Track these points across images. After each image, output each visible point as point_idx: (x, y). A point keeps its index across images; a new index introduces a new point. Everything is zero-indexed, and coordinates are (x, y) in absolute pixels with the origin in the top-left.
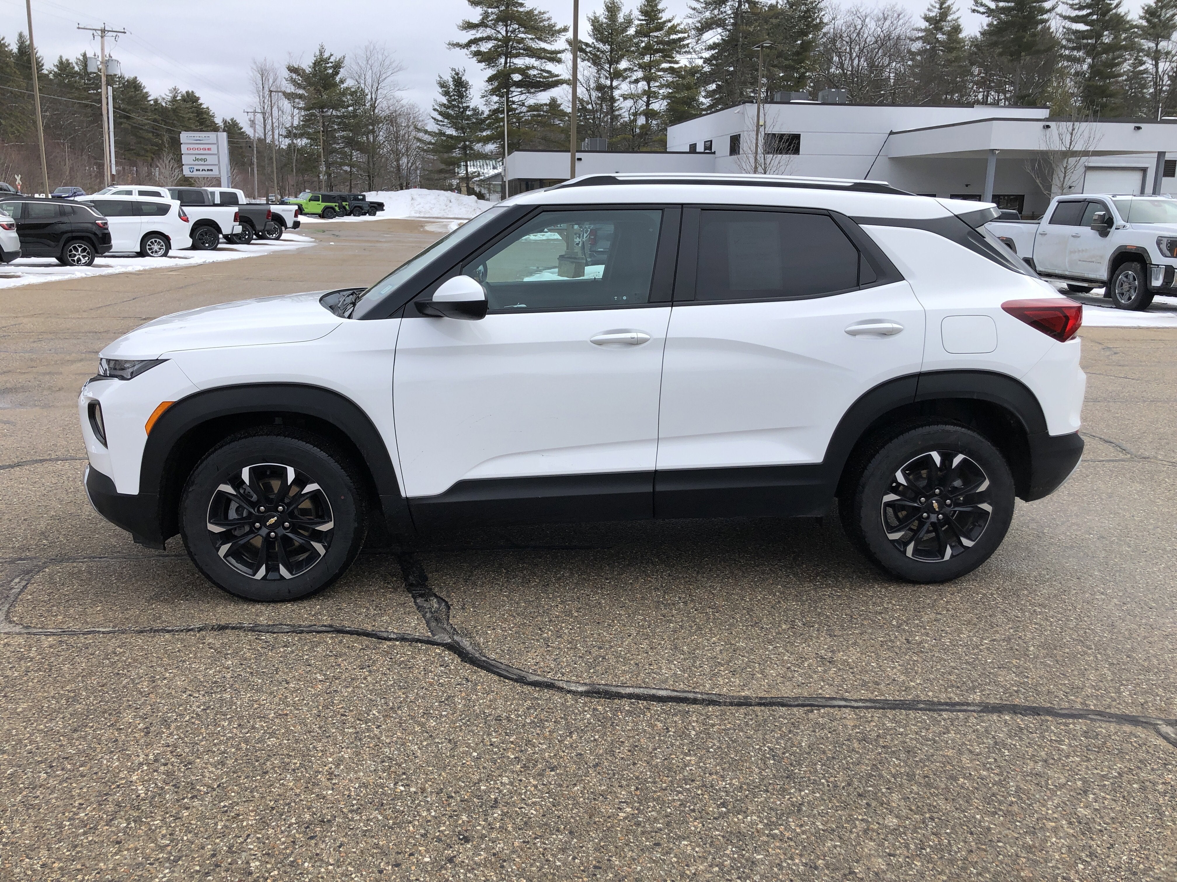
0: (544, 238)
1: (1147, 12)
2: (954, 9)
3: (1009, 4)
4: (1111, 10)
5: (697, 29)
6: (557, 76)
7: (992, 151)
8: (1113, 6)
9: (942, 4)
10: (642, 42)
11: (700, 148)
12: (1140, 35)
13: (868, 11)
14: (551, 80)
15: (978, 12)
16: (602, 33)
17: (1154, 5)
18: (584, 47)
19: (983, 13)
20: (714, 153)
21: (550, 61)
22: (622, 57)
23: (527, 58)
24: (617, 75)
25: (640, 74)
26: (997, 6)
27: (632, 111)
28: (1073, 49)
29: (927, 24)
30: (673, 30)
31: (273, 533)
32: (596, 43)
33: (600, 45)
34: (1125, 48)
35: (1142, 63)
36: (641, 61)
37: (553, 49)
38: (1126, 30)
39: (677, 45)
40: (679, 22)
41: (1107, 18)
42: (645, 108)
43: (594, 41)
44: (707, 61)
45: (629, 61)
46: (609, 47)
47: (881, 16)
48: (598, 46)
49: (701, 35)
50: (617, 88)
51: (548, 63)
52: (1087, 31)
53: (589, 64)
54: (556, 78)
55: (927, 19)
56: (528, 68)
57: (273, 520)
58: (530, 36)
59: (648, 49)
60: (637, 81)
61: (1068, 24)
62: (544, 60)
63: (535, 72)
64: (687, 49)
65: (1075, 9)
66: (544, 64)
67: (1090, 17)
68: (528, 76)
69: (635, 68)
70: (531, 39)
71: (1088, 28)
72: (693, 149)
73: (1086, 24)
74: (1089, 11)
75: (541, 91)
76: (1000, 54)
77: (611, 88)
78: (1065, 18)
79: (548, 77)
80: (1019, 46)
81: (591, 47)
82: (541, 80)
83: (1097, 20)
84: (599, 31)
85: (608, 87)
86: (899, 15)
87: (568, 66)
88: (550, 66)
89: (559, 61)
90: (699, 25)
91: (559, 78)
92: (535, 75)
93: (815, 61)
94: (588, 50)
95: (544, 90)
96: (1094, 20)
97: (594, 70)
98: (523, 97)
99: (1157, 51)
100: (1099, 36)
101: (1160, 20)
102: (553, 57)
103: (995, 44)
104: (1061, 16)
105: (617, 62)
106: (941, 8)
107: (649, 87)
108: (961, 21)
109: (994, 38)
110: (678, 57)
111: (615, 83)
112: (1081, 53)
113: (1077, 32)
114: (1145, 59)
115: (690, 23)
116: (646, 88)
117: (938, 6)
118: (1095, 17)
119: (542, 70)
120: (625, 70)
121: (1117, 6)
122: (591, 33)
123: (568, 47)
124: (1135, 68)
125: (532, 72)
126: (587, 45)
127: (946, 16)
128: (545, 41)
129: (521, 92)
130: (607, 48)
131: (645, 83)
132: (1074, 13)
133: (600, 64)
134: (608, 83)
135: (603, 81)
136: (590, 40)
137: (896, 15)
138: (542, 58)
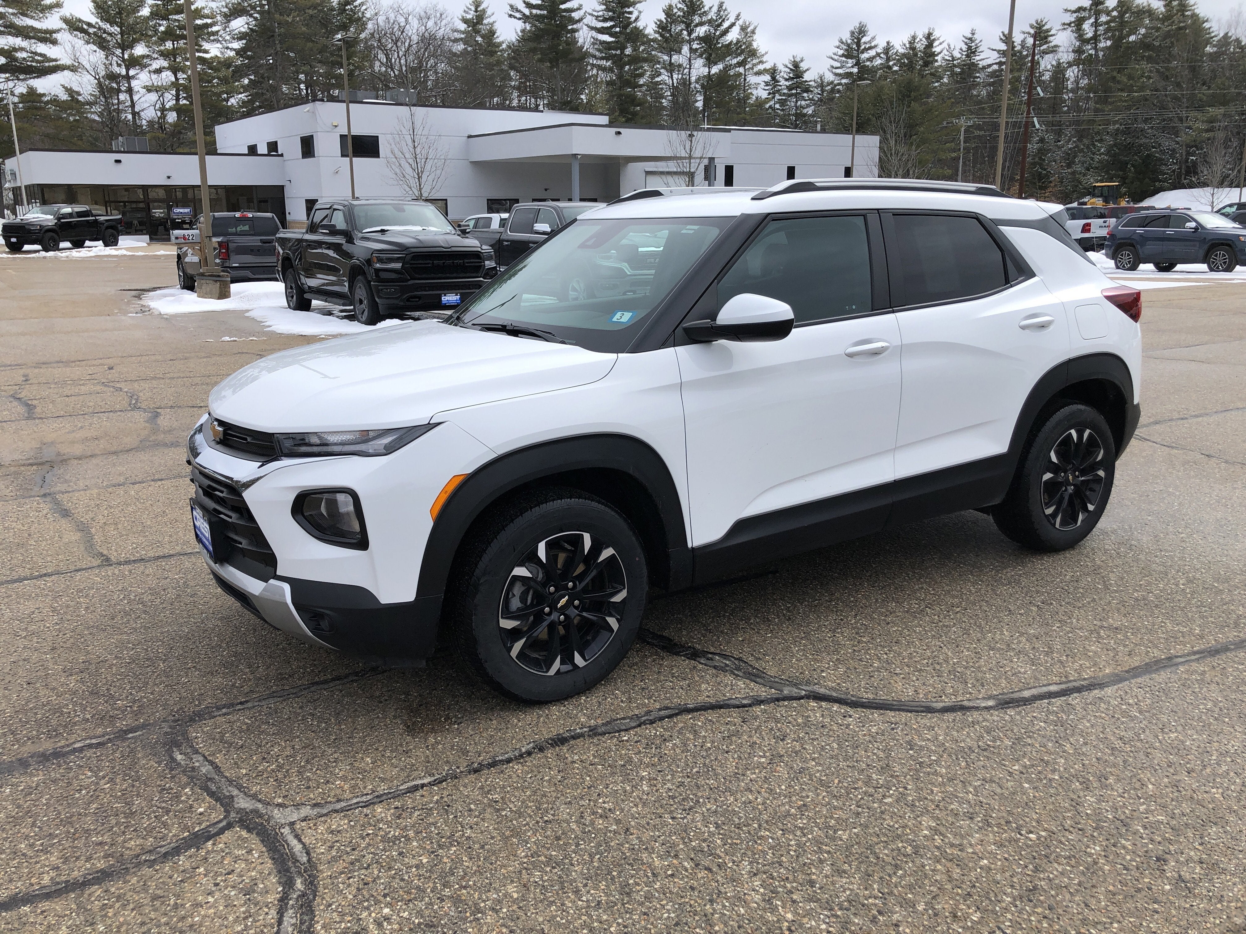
0: (92, 254)
1: (659, 27)
2: (489, 12)
3: (542, 12)
4: (631, 23)
5: (225, 16)
6: (56, 60)
7: (575, 155)
8: (633, 19)
9: (477, 7)
10: (160, 25)
11: (262, 149)
12: (656, 49)
13: (410, 9)
14: (47, 64)
15: (515, 17)
16: (108, 12)
17: (665, 21)
18: (85, 27)
19: (520, 19)
20: (282, 155)
21: (41, 42)
22: (135, 41)
23: (10, 37)
24: (134, 62)
25: (162, 63)
26: (531, 13)
27: (158, 106)
28: (602, 58)
29: (466, 26)
30: (198, 14)
31: (562, 617)
32: (100, 24)
33: (107, 26)
34: (645, 60)
35: (660, 74)
36: (162, 48)
37: (44, 28)
38: (643, 44)
39: (203, 32)
40: (204, 5)
41: (628, 31)
42: (174, 102)
43: (99, 21)
44: (238, 52)
45: (147, 46)
46: (119, 29)
47: (423, 14)
48: (104, 27)
49: (229, 21)
50: (133, 77)
51: (39, 44)
52: (612, 42)
53: (95, 48)
54: (54, 63)
55: (465, 21)
56: (15, 50)
57: (563, 601)
58: (11, 11)
59: (169, 34)
60: (158, 71)
61: (594, 34)
62: (33, 41)
63: (24, 55)
64: (216, 37)
65: (600, 21)
66: (35, 46)
67: (613, 30)
68: (16, 59)
69: (155, 56)
70: (13, 14)
71: (613, 39)
72: (252, 150)
73: (611, 35)
74: (612, 23)
75: (34, 78)
76: (540, 61)
77: (128, 78)
78: (592, 28)
79: (43, 62)
80: (557, 54)
81: (95, 27)
82: (34, 64)
83: (620, 32)
84: (102, 9)
85: (123, 77)
86: (441, 15)
87: (67, 48)
88: (42, 48)
89: (54, 42)
90: (226, 10)
91: (58, 63)
92: (24, 59)
93: (363, 58)
94: (91, 30)
95: (38, 77)
96: (616, 32)
97: (101, 54)
98: (11, 84)
99: (671, 64)
100: (623, 48)
101: (671, 35)
102: (47, 37)
103: (534, 50)
104: (587, 26)
105: (132, 48)
106: (476, 11)
107: (177, 79)
108: (496, 26)
109: (532, 45)
110: (206, 46)
111: (132, 72)
112: (609, 64)
113: (605, 42)
114: (662, 71)
115: (214, 7)
116: (173, 79)
117: (473, 9)
118: (618, 29)
119: (32, 53)
120: (143, 57)
121: (637, 19)
122: (93, 10)
123: (64, 26)
124: (652, 79)
125: (20, 55)
126: (89, 25)
127: (483, 19)
128: (32, 17)
129: (7, 78)
130: (116, 29)
131: (169, 73)
132: (600, 25)
133: (109, 49)
134: (124, 72)
135: (116, 69)
136: (93, 20)
137: (438, 15)
138: (30, 38)
